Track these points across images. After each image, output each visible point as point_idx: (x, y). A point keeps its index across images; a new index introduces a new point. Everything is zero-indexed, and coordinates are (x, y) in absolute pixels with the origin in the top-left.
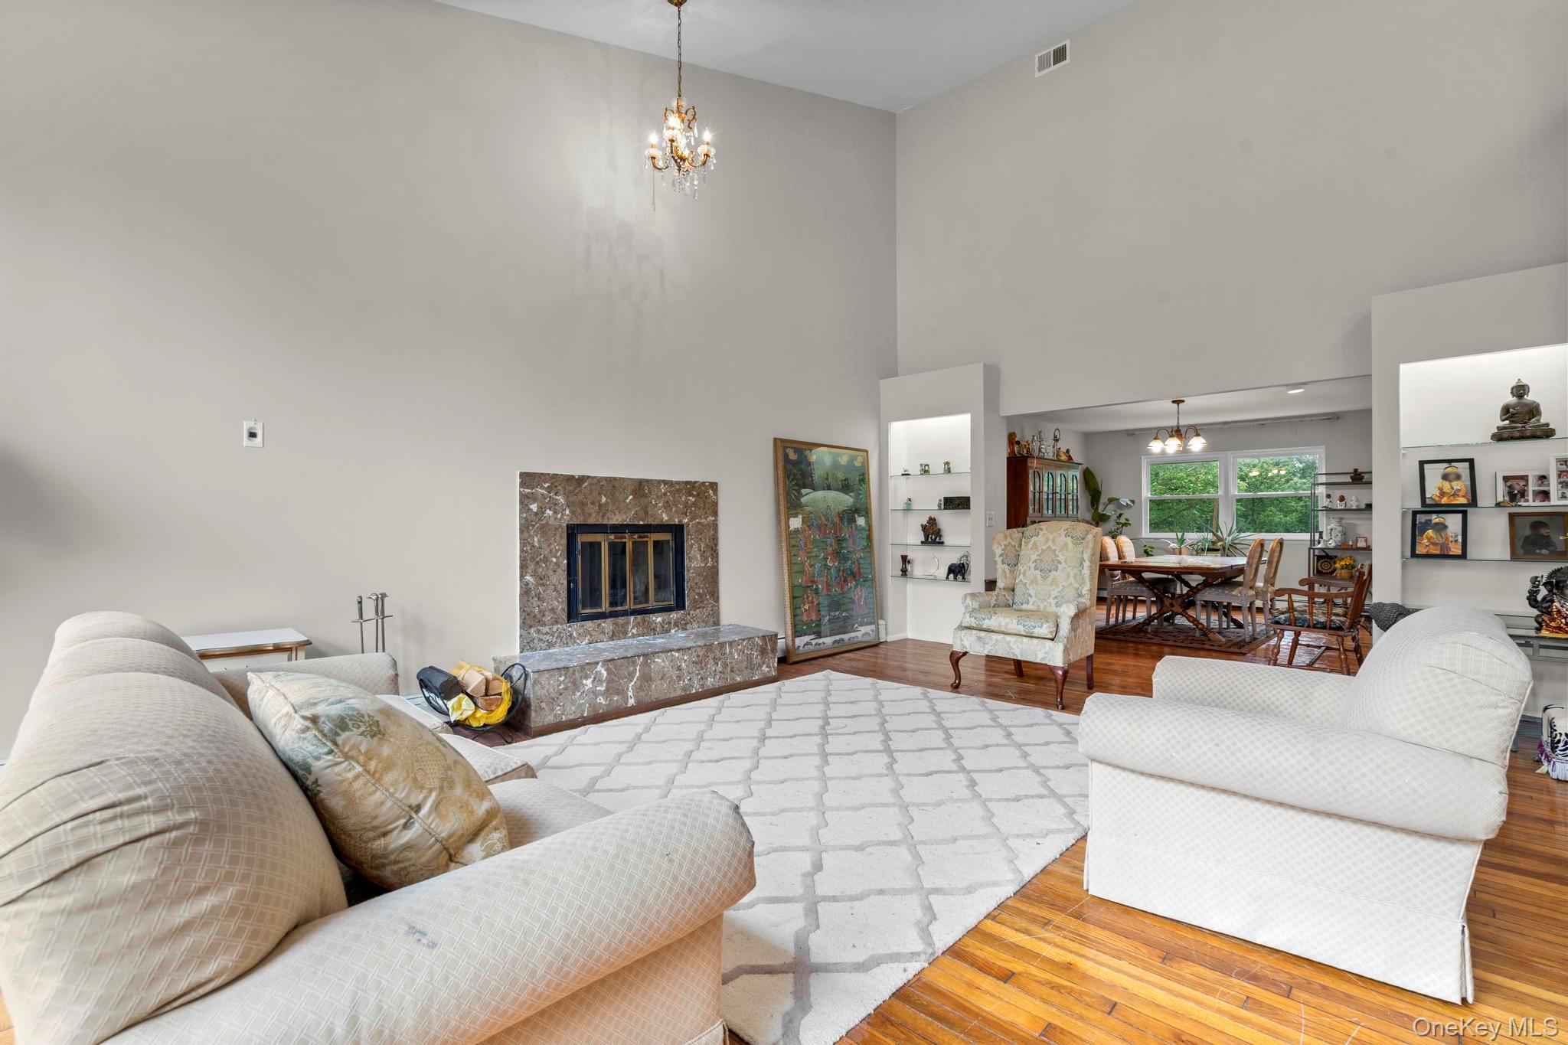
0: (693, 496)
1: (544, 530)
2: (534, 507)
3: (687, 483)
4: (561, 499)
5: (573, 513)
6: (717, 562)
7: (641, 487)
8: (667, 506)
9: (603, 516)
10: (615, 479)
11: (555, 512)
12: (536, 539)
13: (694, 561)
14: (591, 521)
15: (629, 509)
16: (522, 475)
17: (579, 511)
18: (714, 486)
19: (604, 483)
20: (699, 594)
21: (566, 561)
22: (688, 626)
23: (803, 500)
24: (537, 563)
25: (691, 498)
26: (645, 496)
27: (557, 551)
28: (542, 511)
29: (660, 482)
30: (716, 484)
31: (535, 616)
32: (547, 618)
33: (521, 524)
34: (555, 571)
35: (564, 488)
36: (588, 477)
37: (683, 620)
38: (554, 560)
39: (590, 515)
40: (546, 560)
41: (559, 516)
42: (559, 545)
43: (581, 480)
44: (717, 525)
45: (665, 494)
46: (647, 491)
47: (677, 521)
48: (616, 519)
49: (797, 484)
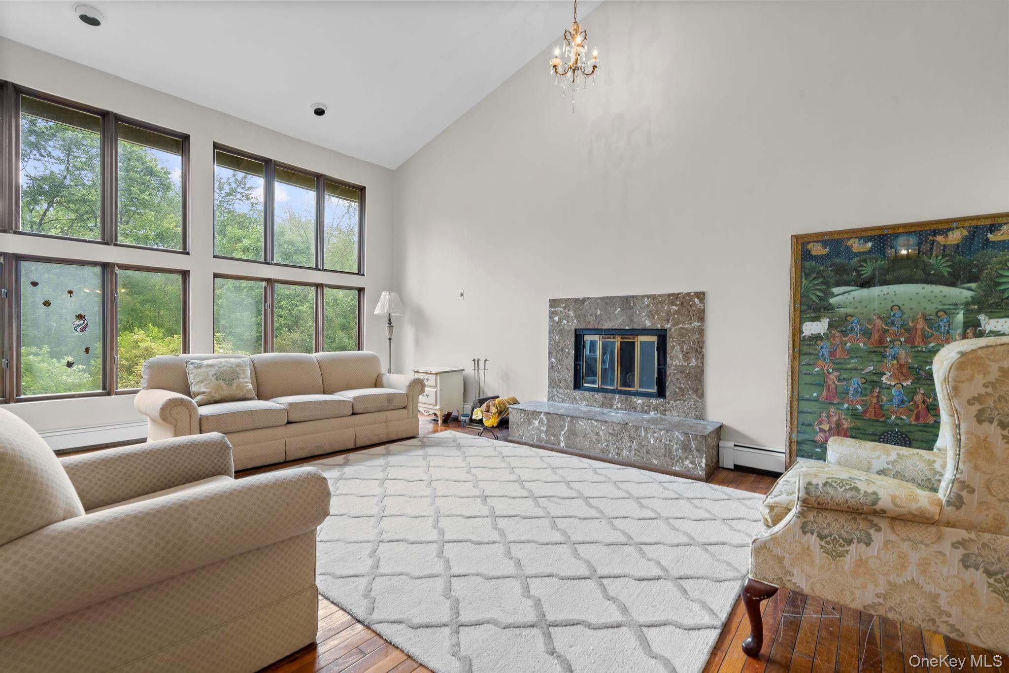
0: (676, 305)
1: (561, 332)
2: (556, 319)
3: (669, 295)
4: (571, 313)
5: (579, 321)
6: (702, 363)
7: (627, 302)
8: (651, 315)
9: (598, 324)
10: (607, 298)
11: (568, 322)
12: (557, 338)
13: (675, 359)
14: (590, 327)
15: (617, 318)
16: (550, 301)
17: (582, 320)
18: (701, 296)
19: (599, 301)
20: (680, 388)
21: (573, 352)
22: (667, 413)
23: (832, 301)
24: (558, 351)
25: (674, 307)
26: (630, 308)
27: (569, 345)
28: (560, 321)
29: (643, 297)
30: (704, 293)
31: (556, 382)
32: (562, 385)
33: (549, 329)
34: (567, 357)
35: (574, 306)
36: (588, 298)
37: (662, 406)
38: (567, 350)
39: (589, 323)
40: (562, 350)
41: (570, 324)
42: (571, 341)
43: (584, 300)
44: (703, 330)
45: (648, 306)
46: (632, 305)
47: (659, 327)
48: (607, 325)
49: (823, 283)
